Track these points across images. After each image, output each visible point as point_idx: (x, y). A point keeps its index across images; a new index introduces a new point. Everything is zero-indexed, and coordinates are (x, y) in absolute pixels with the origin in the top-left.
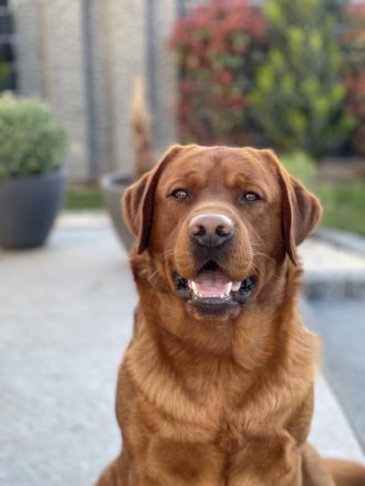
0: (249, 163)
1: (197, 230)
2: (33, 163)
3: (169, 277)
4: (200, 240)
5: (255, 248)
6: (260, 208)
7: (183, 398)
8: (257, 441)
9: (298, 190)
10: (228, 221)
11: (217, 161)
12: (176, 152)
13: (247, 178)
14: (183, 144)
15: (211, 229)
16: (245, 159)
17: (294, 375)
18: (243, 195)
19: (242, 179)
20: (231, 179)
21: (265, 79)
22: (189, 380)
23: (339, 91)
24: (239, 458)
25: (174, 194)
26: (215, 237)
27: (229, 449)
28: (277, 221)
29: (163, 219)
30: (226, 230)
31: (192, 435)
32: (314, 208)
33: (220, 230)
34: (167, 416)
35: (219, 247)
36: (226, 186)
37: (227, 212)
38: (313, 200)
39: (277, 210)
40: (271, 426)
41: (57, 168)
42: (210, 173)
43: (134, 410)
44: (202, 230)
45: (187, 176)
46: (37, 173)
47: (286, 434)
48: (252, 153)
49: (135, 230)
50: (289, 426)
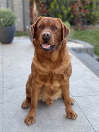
0: (55, 21)
1: (43, 35)
2: (10, 23)
3: (39, 44)
4: (44, 37)
5: (55, 39)
6: (56, 30)
7: (42, 67)
8: (58, 75)
9: (65, 27)
10: (49, 34)
11: (49, 20)
12: (41, 18)
13: (54, 24)
14: (42, 16)
15: (46, 35)
16: (54, 20)
17: (64, 63)
18: (53, 27)
19: (53, 24)
20: (51, 25)
21: (52, 6)
22: (43, 63)
23: (70, 9)
24: (54, 78)
25: (40, 27)
26: (47, 36)
27: (52, 76)
28: (60, 33)
29: (38, 32)
30: (49, 35)
31: (45, 74)
32: (68, 31)
33: (48, 35)
34: (40, 70)
35: (48, 38)
36: (50, 26)
37: (49, 32)
38: (68, 29)
39: (60, 31)
40: (60, 72)
41: (14, 25)
42: (47, 23)
43: (34, 69)
44: (44, 35)
45: (43, 23)
46: (11, 25)
47: (64, 74)
48: (56, 19)
49: (32, 34)
50: (64, 72)
